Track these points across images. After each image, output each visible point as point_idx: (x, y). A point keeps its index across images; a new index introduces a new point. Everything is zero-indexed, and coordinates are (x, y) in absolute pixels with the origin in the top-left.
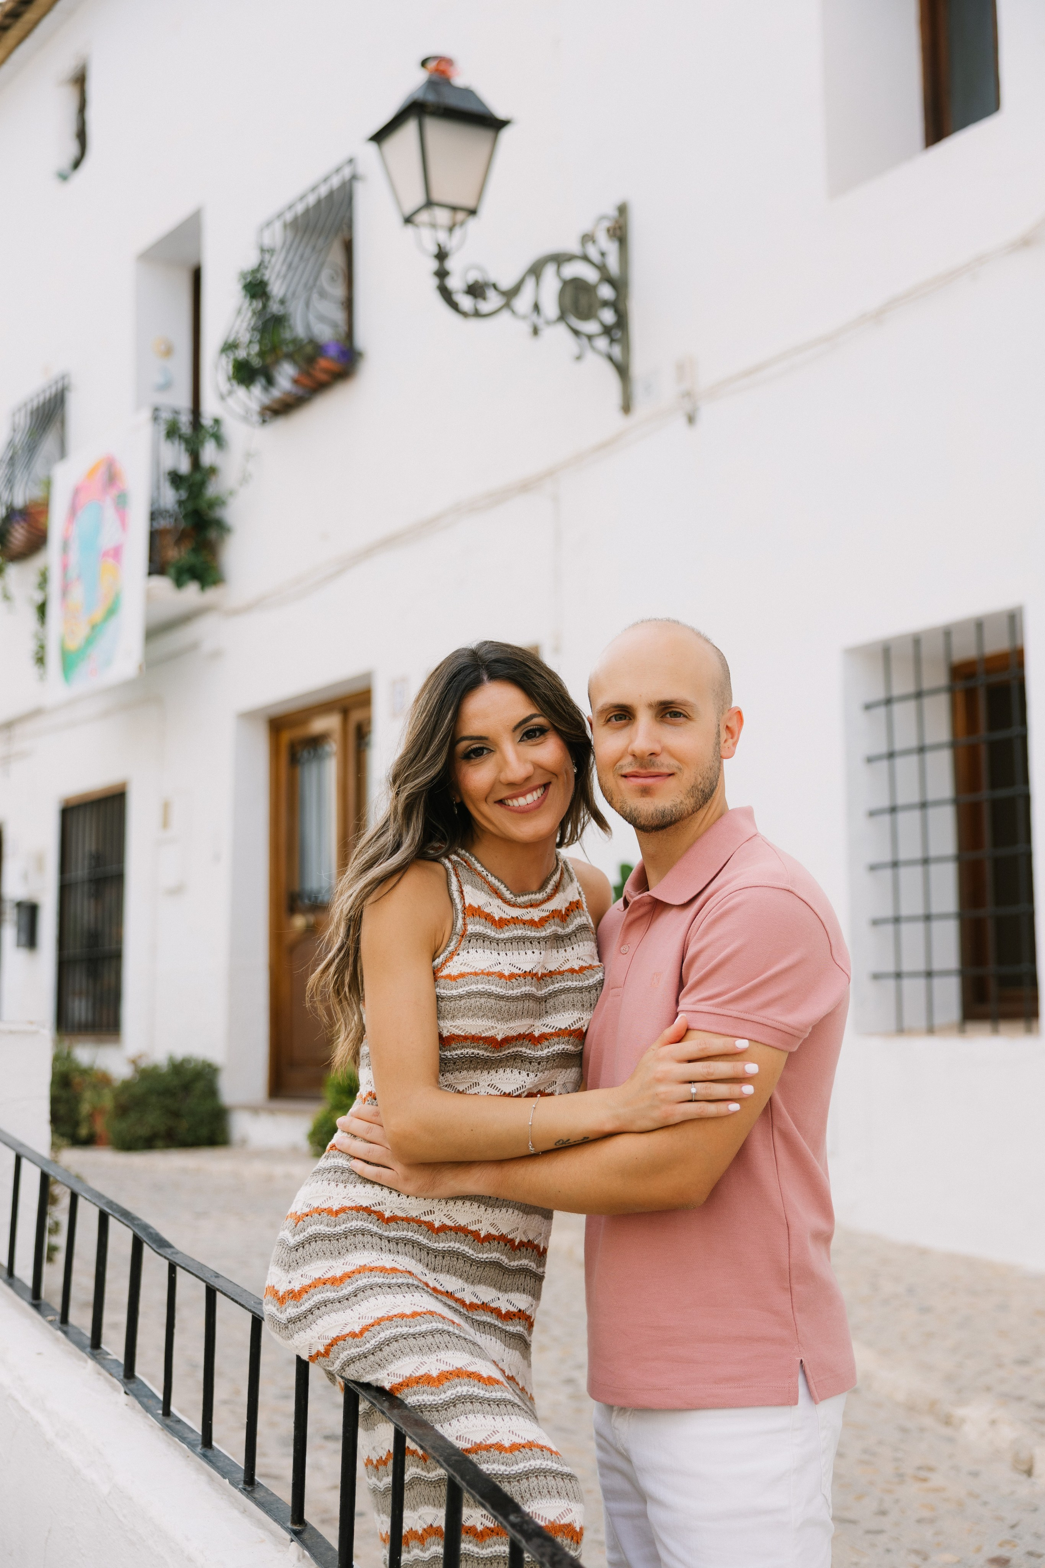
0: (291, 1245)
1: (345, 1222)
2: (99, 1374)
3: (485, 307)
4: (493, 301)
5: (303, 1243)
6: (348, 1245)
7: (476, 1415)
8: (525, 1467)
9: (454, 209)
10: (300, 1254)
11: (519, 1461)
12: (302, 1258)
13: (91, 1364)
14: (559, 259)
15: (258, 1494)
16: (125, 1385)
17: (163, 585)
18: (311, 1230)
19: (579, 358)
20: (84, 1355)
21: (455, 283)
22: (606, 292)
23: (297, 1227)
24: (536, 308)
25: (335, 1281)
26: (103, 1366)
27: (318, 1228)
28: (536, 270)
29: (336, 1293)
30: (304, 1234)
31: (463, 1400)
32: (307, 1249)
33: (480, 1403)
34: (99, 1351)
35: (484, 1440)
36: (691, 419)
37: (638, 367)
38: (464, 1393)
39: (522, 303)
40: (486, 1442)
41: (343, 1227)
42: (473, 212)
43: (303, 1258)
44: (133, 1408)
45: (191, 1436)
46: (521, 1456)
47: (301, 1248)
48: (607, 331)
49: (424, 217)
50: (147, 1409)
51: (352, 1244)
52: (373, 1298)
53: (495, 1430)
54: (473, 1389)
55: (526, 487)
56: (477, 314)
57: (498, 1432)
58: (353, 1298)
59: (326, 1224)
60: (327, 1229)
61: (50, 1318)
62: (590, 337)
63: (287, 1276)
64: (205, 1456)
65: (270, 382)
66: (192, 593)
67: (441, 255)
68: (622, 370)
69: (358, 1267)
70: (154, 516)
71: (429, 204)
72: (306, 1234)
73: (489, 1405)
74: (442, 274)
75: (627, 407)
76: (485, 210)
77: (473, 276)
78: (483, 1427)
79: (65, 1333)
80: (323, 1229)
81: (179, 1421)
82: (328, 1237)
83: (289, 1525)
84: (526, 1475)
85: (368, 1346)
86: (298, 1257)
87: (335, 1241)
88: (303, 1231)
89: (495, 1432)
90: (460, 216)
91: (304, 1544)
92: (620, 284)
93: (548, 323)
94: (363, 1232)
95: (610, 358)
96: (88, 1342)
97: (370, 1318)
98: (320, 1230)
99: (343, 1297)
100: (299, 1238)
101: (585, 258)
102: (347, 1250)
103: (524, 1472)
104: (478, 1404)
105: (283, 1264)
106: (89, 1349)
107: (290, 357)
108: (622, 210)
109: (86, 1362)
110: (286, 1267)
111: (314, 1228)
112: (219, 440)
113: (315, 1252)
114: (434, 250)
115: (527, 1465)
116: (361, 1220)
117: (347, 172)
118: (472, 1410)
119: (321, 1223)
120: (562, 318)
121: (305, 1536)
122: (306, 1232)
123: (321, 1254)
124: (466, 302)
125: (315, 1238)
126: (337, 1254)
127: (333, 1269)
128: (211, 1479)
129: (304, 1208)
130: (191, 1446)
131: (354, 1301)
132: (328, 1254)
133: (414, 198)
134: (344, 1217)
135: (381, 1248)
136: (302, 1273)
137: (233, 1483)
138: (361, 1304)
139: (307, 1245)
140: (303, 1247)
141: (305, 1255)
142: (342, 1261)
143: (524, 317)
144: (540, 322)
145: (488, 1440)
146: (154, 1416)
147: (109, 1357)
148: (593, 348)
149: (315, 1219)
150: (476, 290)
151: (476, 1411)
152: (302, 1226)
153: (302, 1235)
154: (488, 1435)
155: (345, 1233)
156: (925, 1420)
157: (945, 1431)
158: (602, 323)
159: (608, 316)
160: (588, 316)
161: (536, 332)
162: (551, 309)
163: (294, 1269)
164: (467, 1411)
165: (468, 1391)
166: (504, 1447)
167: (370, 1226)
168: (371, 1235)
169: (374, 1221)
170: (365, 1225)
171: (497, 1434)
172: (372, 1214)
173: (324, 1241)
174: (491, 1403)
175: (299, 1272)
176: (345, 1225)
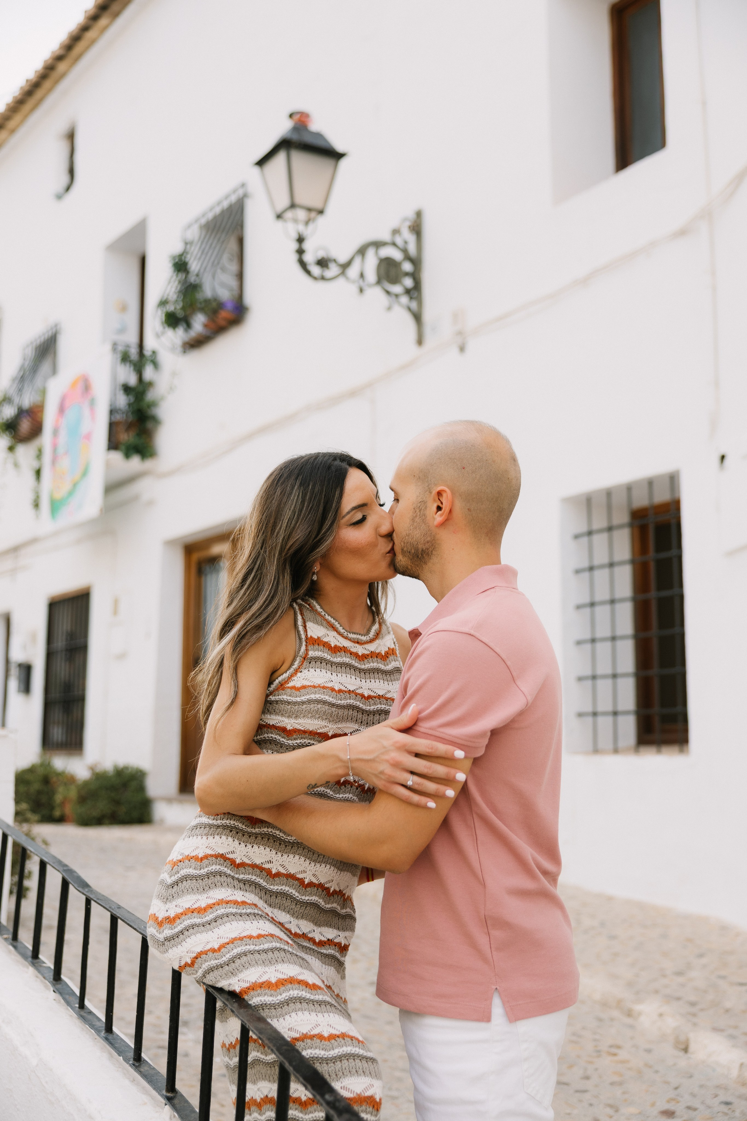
0: (168, 884)
1: (208, 866)
2: (37, 977)
4: (333, 270)
5: (177, 882)
6: (210, 883)
7: (304, 1012)
8: (339, 1052)
9: (309, 210)
10: (175, 890)
11: (334, 1048)
12: (176, 893)
13: (31, 970)
14: (378, 245)
15: (144, 1069)
16: (54, 985)
17: (117, 456)
18: (183, 872)
19: (389, 308)
20: (26, 963)
21: (309, 258)
22: (407, 267)
23: (173, 870)
24: (362, 275)
25: (201, 911)
26: (39, 972)
27: (188, 871)
28: (362, 251)
29: (201, 919)
30: (178, 875)
31: (294, 1001)
32: (180, 886)
33: (307, 1003)
34: (37, 960)
35: (309, 1031)
36: (462, 349)
37: (427, 316)
38: (295, 996)
39: (353, 272)
40: (310, 1033)
41: (206, 870)
42: (321, 212)
43: (178, 893)
44: (59, 1002)
45: (98, 1024)
46: (336, 1043)
47: (176, 886)
48: (408, 292)
49: (289, 215)
50: (68, 1003)
51: (213, 883)
52: (229, 924)
53: (317, 1024)
54: (302, 992)
55: (353, 393)
56: (323, 278)
57: (320, 1025)
58: (213, 923)
59: (194, 868)
60: (195, 871)
61: (5, 936)
62: (397, 296)
63: (165, 906)
64: (107, 1039)
65: (189, 326)
66: (136, 462)
67: (300, 240)
68: (418, 317)
69: (218, 900)
70: (112, 412)
71: (293, 206)
72: (179, 875)
73: (313, 1005)
74: (300, 252)
75: (420, 341)
76: (330, 210)
77: (321, 254)
78: (309, 1021)
79: (15, 947)
80: (192, 871)
81: (90, 1013)
82: (195, 878)
83: (164, 1092)
84: (340, 1058)
85: (224, 959)
86: (173, 892)
87: (200, 881)
88: (177, 873)
89: (317, 1025)
90: (313, 214)
91: (174, 1107)
92: (416, 262)
93: (370, 286)
94: (221, 874)
95: (409, 309)
96: (30, 954)
97: (226, 938)
98: (189, 872)
99: (206, 922)
100: (174, 878)
101: (394, 244)
102: (210, 887)
103: (338, 1056)
104: (305, 1004)
105: (162, 898)
106: (30, 959)
107: (202, 310)
108: (419, 214)
109: (28, 968)
110: (165, 900)
111: (185, 871)
112: (156, 364)
113: (186, 888)
114: (296, 236)
115: (341, 1050)
116: (219, 865)
117: (241, 192)
118: (301, 1008)
119: (190, 867)
120: (379, 282)
121: (176, 1101)
122: (180, 874)
123: (190, 890)
124: (316, 270)
125: (186, 878)
126: (202, 890)
127: (200, 901)
128: (111, 1056)
129: (179, 855)
130: (98, 1031)
131: (214, 925)
132: (195, 890)
133: (283, 202)
134: (207, 863)
135: (234, 886)
136: (176, 904)
137: (126, 1060)
138: (219, 927)
139: (180, 884)
140: (177, 885)
141: (179, 891)
142: (206, 895)
143: (353, 282)
145: (312, 1031)
146: (72, 1008)
147: (44, 965)
149: (186, 864)
150: (322, 263)
151: (304, 1009)
152: (176, 870)
153: (176, 876)
154: (312, 1028)
155: (208, 875)
156: (616, 1013)
157: (629, 1021)
158: (404, 287)
159: (409, 282)
160: (395, 282)
161: (362, 291)
162: (372, 277)
163: (170, 901)
164: (297, 1009)
165: (298, 994)
166: (324, 1037)
167: (226, 869)
168: (226, 876)
169: (228, 865)
170: (222, 868)
171: (319, 1027)
172: (227, 860)
173: (193, 880)
174: (315, 1003)
175: (174, 903)
176: (208, 869)
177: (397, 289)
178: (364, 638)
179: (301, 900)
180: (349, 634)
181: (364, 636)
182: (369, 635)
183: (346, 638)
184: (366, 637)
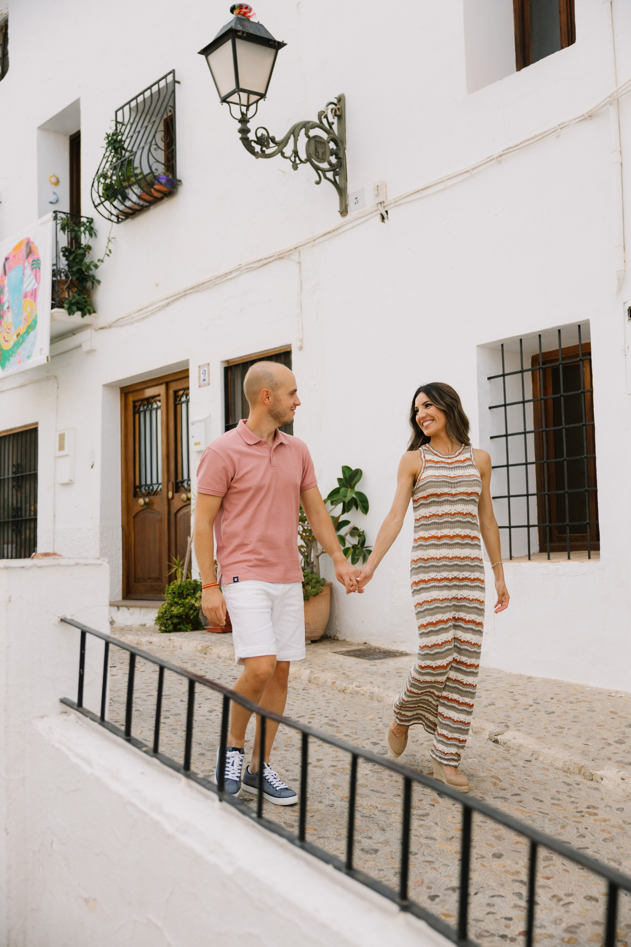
3: (268, 151)
4: (272, 148)
9: (252, 93)
14: (307, 126)
17: (61, 313)
19: (318, 183)
21: (251, 136)
22: (332, 145)
28: (294, 132)
36: (383, 218)
37: (351, 189)
39: (288, 150)
42: (263, 96)
48: (333, 168)
49: (234, 98)
55: (280, 257)
56: (264, 155)
62: (324, 171)
66: (77, 317)
67: (244, 120)
68: (342, 191)
70: (55, 273)
71: (238, 89)
74: (244, 131)
75: (344, 212)
76: (270, 95)
77: (260, 132)
79: (157, 758)
90: (253, 98)
92: (340, 143)
93: (302, 162)
95: (335, 183)
101: (321, 126)
107: (138, 182)
108: (341, 99)
112: (92, 231)
114: (239, 116)
117: (170, 78)
120: (309, 160)
124: (258, 148)
133: (228, 86)
143: (289, 158)
144: (298, 161)
148: (326, 178)
150: (263, 141)
156: (579, 778)
157: (593, 784)
158: (330, 164)
159: (333, 160)
160: (322, 160)
161: (295, 167)
162: (303, 155)
177: (325, 165)
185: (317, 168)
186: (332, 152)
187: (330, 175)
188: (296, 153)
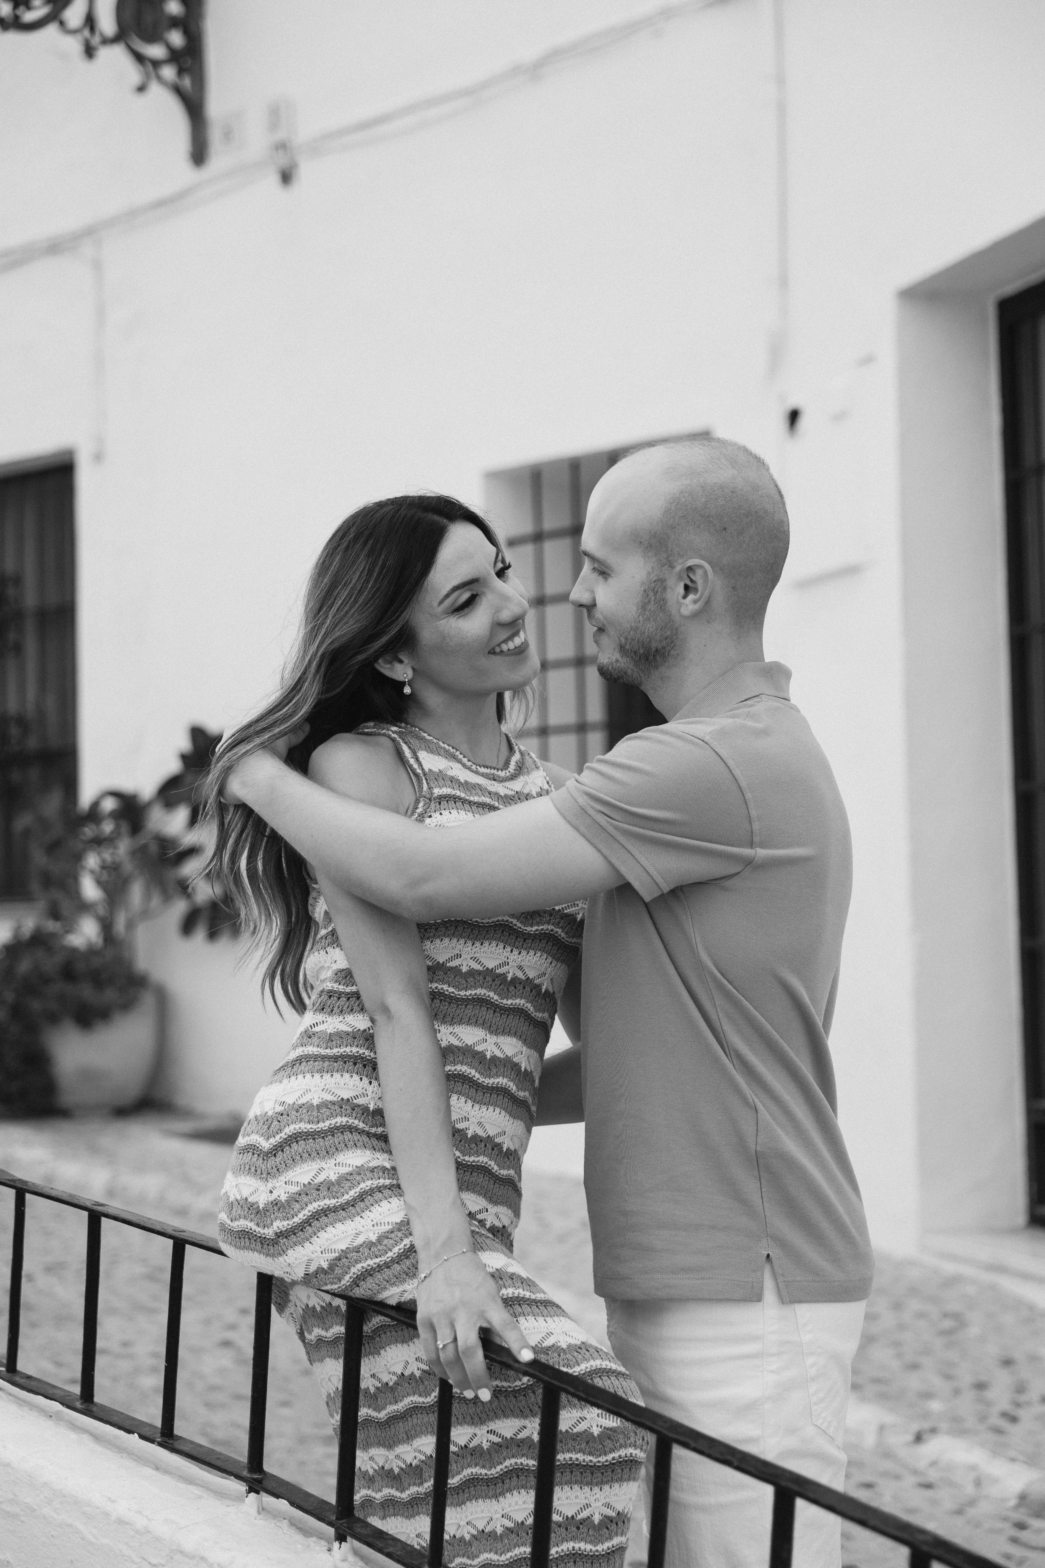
0: (266, 1150)
1: (329, 1118)
3: (30, 17)
5: (281, 1146)
6: (337, 1143)
7: (527, 1317)
8: (587, 1368)
10: (280, 1159)
11: (579, 1362)
12: (282, 1162)
15: (186, 1446)
18: (289, 1130)
19: (141, 89)
22: (174, 7)
23: (271, 1129)
25: (329, 1187)
27: (297, 1127)
29: (337, 1200)
30: (281, 1135)
32: (288, 1152)
33: (528, 1304)
35: (538, 1342)
36: (287, 178)
37: (217, 106)
38: (510, 1296)
39: (74, 15)
40: (541, 1345)
41: (327, 1123)
43: (284, 1162)
46: (580, 1356)
47: (280, 1152)
48: (175, 56)
51: (341, 1143)
52: (386, 1202)
53: (548, 1332)
54: (518, 1291)
55: (57, 247)
56: (20, 25)
57: (552, 1334)
58: (359, 1203)
59: (307, 1121)
60: (309, 1126)
62: (156, 64)
63: (266, 1186)
64: (89, 1412)
68: (195, 109)
69: (354, 1168)
72: (283, 1135)
75: (198, 156)
78: (536, 1329)
80: (304, 1126)
82: (311, 1135)
83: (246, 1474)
84: (590, 1376)
85: (390, 1254)
86: (278, 1163)
88: (279, 1132)
89: (549, 1334)
93: (105, 42)
94: (351, 1129)
95: (179, 92)
97: (386, 1224)
98: (300, 1128)
99: (347, 1203)
100: (274, 1141)
102: (336, 1149)
103: (587, 1373)
104: (527, 1306)
105: (259, 1172)
110: (264, 1175)
111: (293, 1128)
113: (297, 1154)
115: (588, 1365)
116: (346, 1116)
118: (522, 1312)
119: (301, 1121)
120: (122, 36)
121: (271, 1484)
122: (283, 1133)
123: (305, 1155)
125: (296, 1138)
126: (325, 1154)
127: (324, 1171)
128: (97, 1438)
129: (277, 1106)
131: (362, 1206)
132: (314, 1154)
134: (327, 1113)
136: (286, 1180)
137: (145, 1438)
138: (371, 1209)
139: (287, 1148)
140: (282, 1151)
141: (286, 1159)
142: (333, 1162)
143: (76, 33)
144: (95, 40)
145: (543, 1342)
148: (159, 78)
149: (293, 1117)
151: (526, 1313)
152: (278, 1127)
153: (278, 1138)
154: (543, 1338)
155: (332, 1130)
158: (169, 47)
159: (176, 38)
160: (152, 37)
161: (89, 51)
162: (107, 24)
163: (274, 1177)
164: (517, 1314)
165: (513, 1293)
166: (563, 1349)
167: (356, 1122)
168: (359, 1133)
169: (359, 1115)
170: (351, 1121)
171: (552, 1336)
172: (356, 1108)
173: (308, 1140)
174: (539, 1304)
175: (282, 1179)
176: (330, 1122)
177: (156, 51)
178: (502, 774)
179: (464, 1162)
180: (478, 767)
181: (502, 770)
182: (509, 769)
183: (477, 773)
184: (504, 772)
185: (139, 58)
186: (175, 22)
187: (169, 72)
188: (90, 21)
